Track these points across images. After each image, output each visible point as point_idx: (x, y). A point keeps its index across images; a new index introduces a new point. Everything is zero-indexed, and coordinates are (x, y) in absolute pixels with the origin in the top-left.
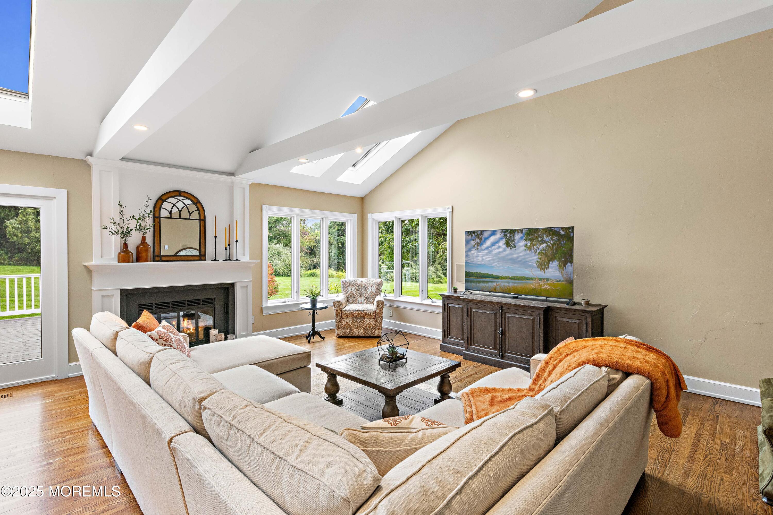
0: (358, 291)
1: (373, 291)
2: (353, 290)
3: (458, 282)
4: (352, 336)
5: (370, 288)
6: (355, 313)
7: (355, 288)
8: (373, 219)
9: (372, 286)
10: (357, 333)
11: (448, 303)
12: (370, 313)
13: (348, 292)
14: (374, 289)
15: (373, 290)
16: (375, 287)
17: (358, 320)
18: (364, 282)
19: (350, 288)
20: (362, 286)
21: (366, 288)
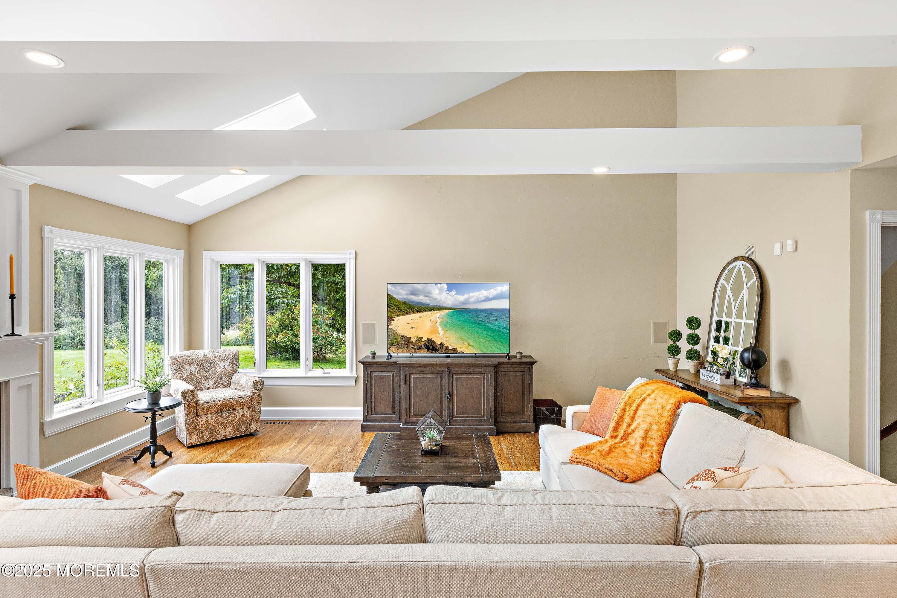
0: (201, 370)
1: (227, 368)
2: (193, 370)
3: (364, 345)
4: (214, 440)
5: (221, 364)
6: (221, 404)
7: (195, 365)
8: (212, 260)
9: (223, 360)
10: (223, 434)
11: (371, 372)
12: (243, 400)
13: (185, 374)
14: (227, 364)
15: (226, 366)
16: (229, 361)
17: (225, 414)
18: (208, 355)
19: (188, 368)
20: (206, 361)
21: (213, 364)
